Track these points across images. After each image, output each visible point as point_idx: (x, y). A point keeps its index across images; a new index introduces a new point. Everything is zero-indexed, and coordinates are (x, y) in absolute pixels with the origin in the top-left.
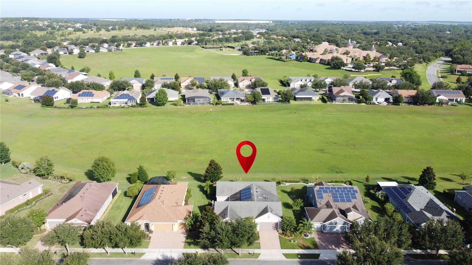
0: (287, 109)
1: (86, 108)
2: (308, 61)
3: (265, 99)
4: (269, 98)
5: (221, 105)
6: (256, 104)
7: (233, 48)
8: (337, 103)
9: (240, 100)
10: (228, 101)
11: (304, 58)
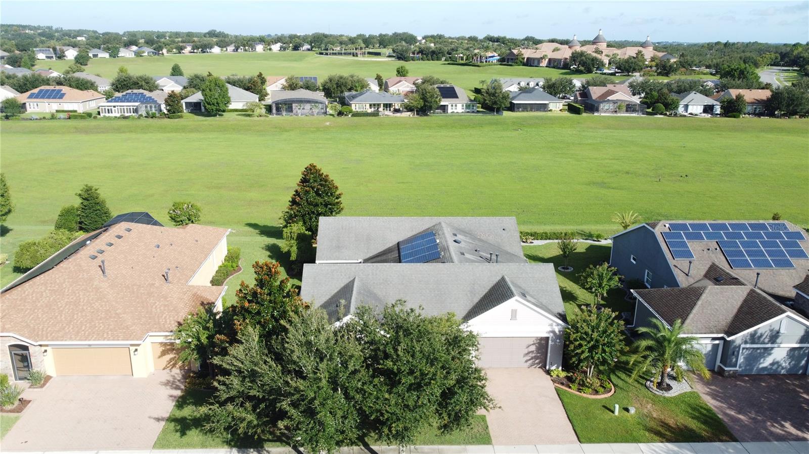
0: (496, 123)
1: (40, 119)
2: (524, 65)
3: (448, 105)
4: (456, 106)
5: (350, 116)
6: (427, 115)
7: (378, 54)
8: (602, 114)
9: (392, 109)
10: (367, 110)
11: (515, 59)
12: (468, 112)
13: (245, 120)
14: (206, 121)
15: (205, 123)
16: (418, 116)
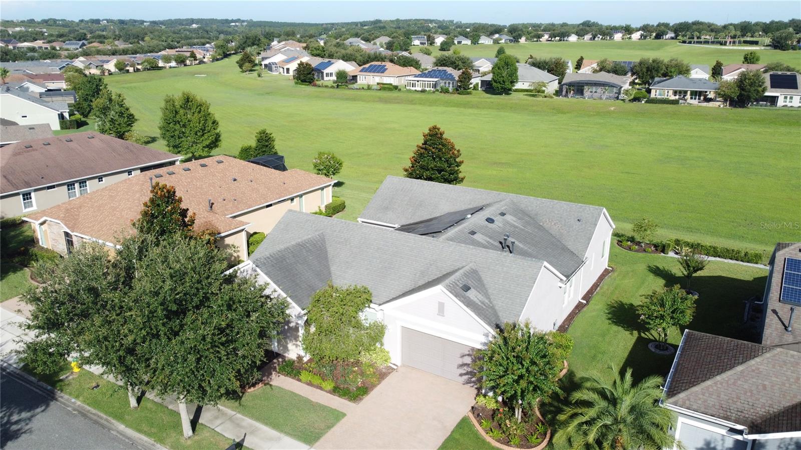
3: (777, 97)
4: (791, 98)
5: (643, 102)
7: (756, 43)
9: (702, 98)
10: (668, 97)
13: (526, 100)
15: (487, 100)
16: (730, 108)
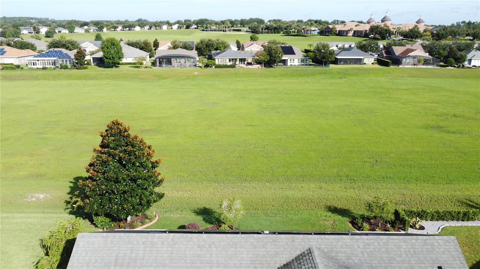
0: (325, 73)
2: (337, 35)
3: (287, 60)
4: (294, 60)
5: (213, 67)
6: (272, 67)
7: (239, 30)
8: (406, 66)
9: (246, 63)
10: (227, 63)
11: (330, 31)
12: (303, 65)
14: (104, 71)
16: (265, 68)
